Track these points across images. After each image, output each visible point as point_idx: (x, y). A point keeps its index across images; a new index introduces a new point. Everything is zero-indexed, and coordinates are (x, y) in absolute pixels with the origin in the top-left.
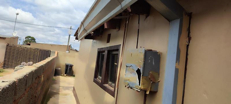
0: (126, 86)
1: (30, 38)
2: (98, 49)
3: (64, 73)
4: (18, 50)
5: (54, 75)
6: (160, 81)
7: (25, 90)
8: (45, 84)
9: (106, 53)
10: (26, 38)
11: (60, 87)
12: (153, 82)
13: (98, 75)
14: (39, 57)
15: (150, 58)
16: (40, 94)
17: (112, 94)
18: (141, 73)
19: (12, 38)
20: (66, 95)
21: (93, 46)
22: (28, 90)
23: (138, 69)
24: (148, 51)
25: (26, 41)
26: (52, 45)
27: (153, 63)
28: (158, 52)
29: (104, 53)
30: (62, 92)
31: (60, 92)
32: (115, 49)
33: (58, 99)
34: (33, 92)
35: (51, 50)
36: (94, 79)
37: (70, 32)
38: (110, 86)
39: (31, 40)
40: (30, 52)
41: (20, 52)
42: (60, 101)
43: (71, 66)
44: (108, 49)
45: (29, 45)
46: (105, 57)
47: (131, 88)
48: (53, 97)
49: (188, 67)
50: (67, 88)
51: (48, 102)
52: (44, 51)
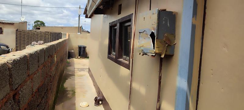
0: (140, 54)
1: (39, 23)
2: (110, 23)
3: (78, 55)
4: (28, 35)
5: (67, 57)
6: (176, 44)
7: (39, 66)
8: (59, 65)
9: (117, 27)
10: (35, 23)
11: (75, 69)
12: (169, 45)
13: (112, 51)
14: (50, 40)
15: (164, 19)
16: (55, 74)
17: (127, 67)
18: (155, 35)
19: (20, 23)
20: (82, 76)
21: (104, 22)
22: (41, 68)
23: (152, 32)
24: (162, 11)
25: (35, 26)
26: (62, 28)
27: (168, 24)
28: (173, 12)
29: (116, 27)
30: (78, 73)
31: (75, 74)
32: (127, 20)
33: (74, 80)
34: (47, 70)
35: (62, 33)
36: (108, 56)
37: (80, 11)
38: (124, 60)
39: (40, 24)
40: (40, 36)
41: (30, 37)
42: (76, 82)
43: (84, 48)
44: (120, 21)
45: (39, 29)
46: (118, 31)
47: (146, 54)
48: (69, 79)
49: (206, 22)
50: (83, 70)
51: (64, 83)
52: (55, 34)
